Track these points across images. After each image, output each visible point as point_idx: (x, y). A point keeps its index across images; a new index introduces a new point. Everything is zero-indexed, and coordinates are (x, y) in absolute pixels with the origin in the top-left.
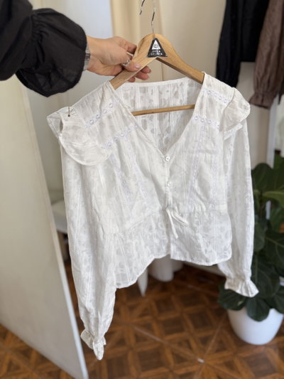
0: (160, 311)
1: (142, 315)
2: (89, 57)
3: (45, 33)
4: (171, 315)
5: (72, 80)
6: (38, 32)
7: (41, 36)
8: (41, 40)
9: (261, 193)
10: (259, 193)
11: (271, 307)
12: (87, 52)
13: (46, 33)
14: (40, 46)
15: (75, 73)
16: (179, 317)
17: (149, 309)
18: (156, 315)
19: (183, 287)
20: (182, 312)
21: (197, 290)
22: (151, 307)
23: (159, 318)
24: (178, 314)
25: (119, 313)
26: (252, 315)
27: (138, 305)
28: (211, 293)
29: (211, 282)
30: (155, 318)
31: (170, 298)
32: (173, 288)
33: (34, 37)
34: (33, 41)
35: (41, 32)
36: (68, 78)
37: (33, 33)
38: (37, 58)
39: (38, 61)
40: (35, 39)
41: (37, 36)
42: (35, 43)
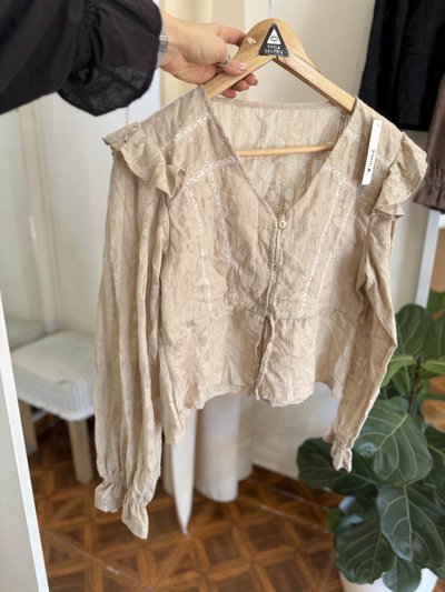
0: (214, 561)
1: (179, 572)
2: (166, 47)
3: (103, 10)
4: (229, 571)
5: (139, 84)
6: (93, 10)
7: (98, 16)
8: (99, 24)
9: (418, 362)
12: (162, 37)
13: (105, 12)
14: (96, 31)
15: (144, 75)
16: (247, 573)
17: (192, 556)
18: (205, 569)
19: (253, 510)
20: (252, 562)
21: (277, 516)
22: (196, 552)
23: (211, 576)
24: (246, 567)
25: (135, 568)
26: (391, 583)
27: (172, 547)
28: (303, 521)
29: (302, 500)
30: (204, 576)
31: (229, 532)
32: (235, 513)
33: (87, 18)
34: (86, 25)
35: (98, 9)
36: (133, 83)
37: (86, 11)
38: (93, 52)
39: (93, 59)
40: (89, 22)
41: (92, 17)
42: (90, 29)
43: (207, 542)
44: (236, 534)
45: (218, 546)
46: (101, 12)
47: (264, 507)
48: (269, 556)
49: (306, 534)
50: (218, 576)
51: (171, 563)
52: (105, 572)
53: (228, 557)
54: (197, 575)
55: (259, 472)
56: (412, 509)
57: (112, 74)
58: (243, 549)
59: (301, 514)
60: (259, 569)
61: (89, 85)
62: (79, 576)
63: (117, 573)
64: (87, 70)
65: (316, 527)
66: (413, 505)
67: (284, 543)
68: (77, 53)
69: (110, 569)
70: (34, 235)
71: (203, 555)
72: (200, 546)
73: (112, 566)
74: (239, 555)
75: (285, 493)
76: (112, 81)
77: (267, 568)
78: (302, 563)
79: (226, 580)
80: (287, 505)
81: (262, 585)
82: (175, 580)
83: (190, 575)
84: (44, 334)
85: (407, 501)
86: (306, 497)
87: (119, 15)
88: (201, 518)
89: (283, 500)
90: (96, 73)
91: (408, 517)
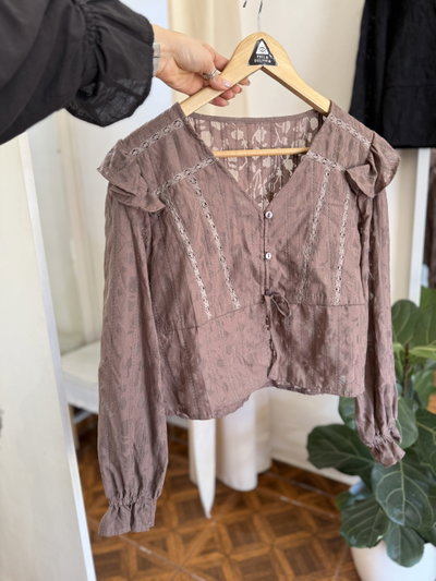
0: (236, 544)
1: (204, 553)
3: (103, 27)
4: (254, 552)
7: (99, 34)
8: (101, 41)
9: (407, 349)
10: (403, 349)
11: (426, 542)
13: (106, 29)
14: (99, 47)
16: (267, 555)
17: (216, 538)
18: (228, 551)
19: (272, 500)
20: (272, 546)
21: (296, 506)
22: (220, 536)
23: (233, 557)
24: (266, 550)
25: (165, 549)
26: (395, 556)
27: (198, 532)
28: (320, 511)
29: (319, 492)
30: (227, 556)
31: (250, 520)
32: (256, 503)
33: (90, 36)
34: (90, 42)
35: (98, 27)
36: (135, 91)
37: (89, 30)
38: (98, 66)
39: (99, 72)
40: (92, 40)
41: (94, 34)
42: (94, 46)
43: (231, 528)
44: (257, 521)
45: (241, 532)
46: (101, 30)
47: (284, 498)
48: (287, 541)
49: (323, 522)
50: (239, 557)
51: (197, 545)
52: (138, 552)
53: (250, 541)
54: (221, 556)
55: (278, 467)
56: (406, 482)
57: (116, 84)
58: (263, 535)
59: (319, 505)
60: (277, 552)
61: (97, 98)
62: (117, 554)
63: (149, 552)
64: (93, 85)
65: (332, 516)
66: (408, 478)
67: (301, 529)
68: (85, 70)
69: (143, 549)
70: (74, 256)
71: (226, 538)
72: (224, 531)
73: (145, 546)
74: (259, 540)
75: (304, 486)
76: (116, 91)
77: (285, 551)
78: (318, 547)
79: (248, 561)
80: (306, 496)
81: (280, 565)
82: (201, 559)
83: (214, 556)
84: (84, 344)
85: (403, 476)
86: (322, 489)
87: (117, 30)
88: (225, 507)
89: (301, 492)
90: (102, 85)
91: (403, 489)
